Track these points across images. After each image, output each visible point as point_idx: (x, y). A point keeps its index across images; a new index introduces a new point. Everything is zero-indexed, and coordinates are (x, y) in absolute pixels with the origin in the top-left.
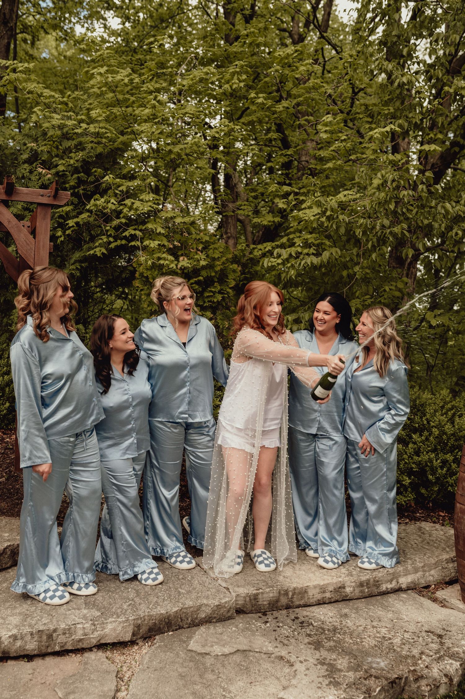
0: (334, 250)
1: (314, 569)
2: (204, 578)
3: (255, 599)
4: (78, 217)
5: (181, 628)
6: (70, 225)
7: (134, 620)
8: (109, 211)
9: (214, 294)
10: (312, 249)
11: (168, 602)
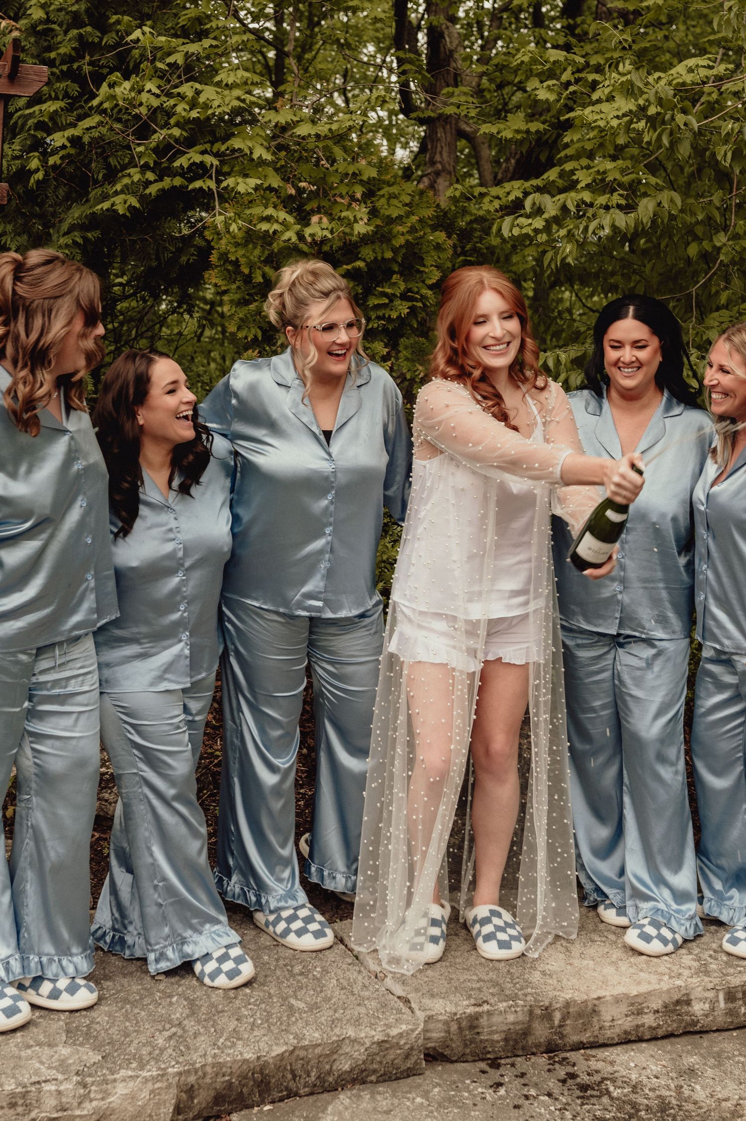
0: (665, 196)
1: (617, 954)
2: (352, 974)
3: (472, 1027)
4: (75, 126)
5: (292, 1094)
6: (58, 144)
7: (180, 1074)
8: (143, 110)
9: (391, 301)
10: (615, 194)
11: (263, 1032)
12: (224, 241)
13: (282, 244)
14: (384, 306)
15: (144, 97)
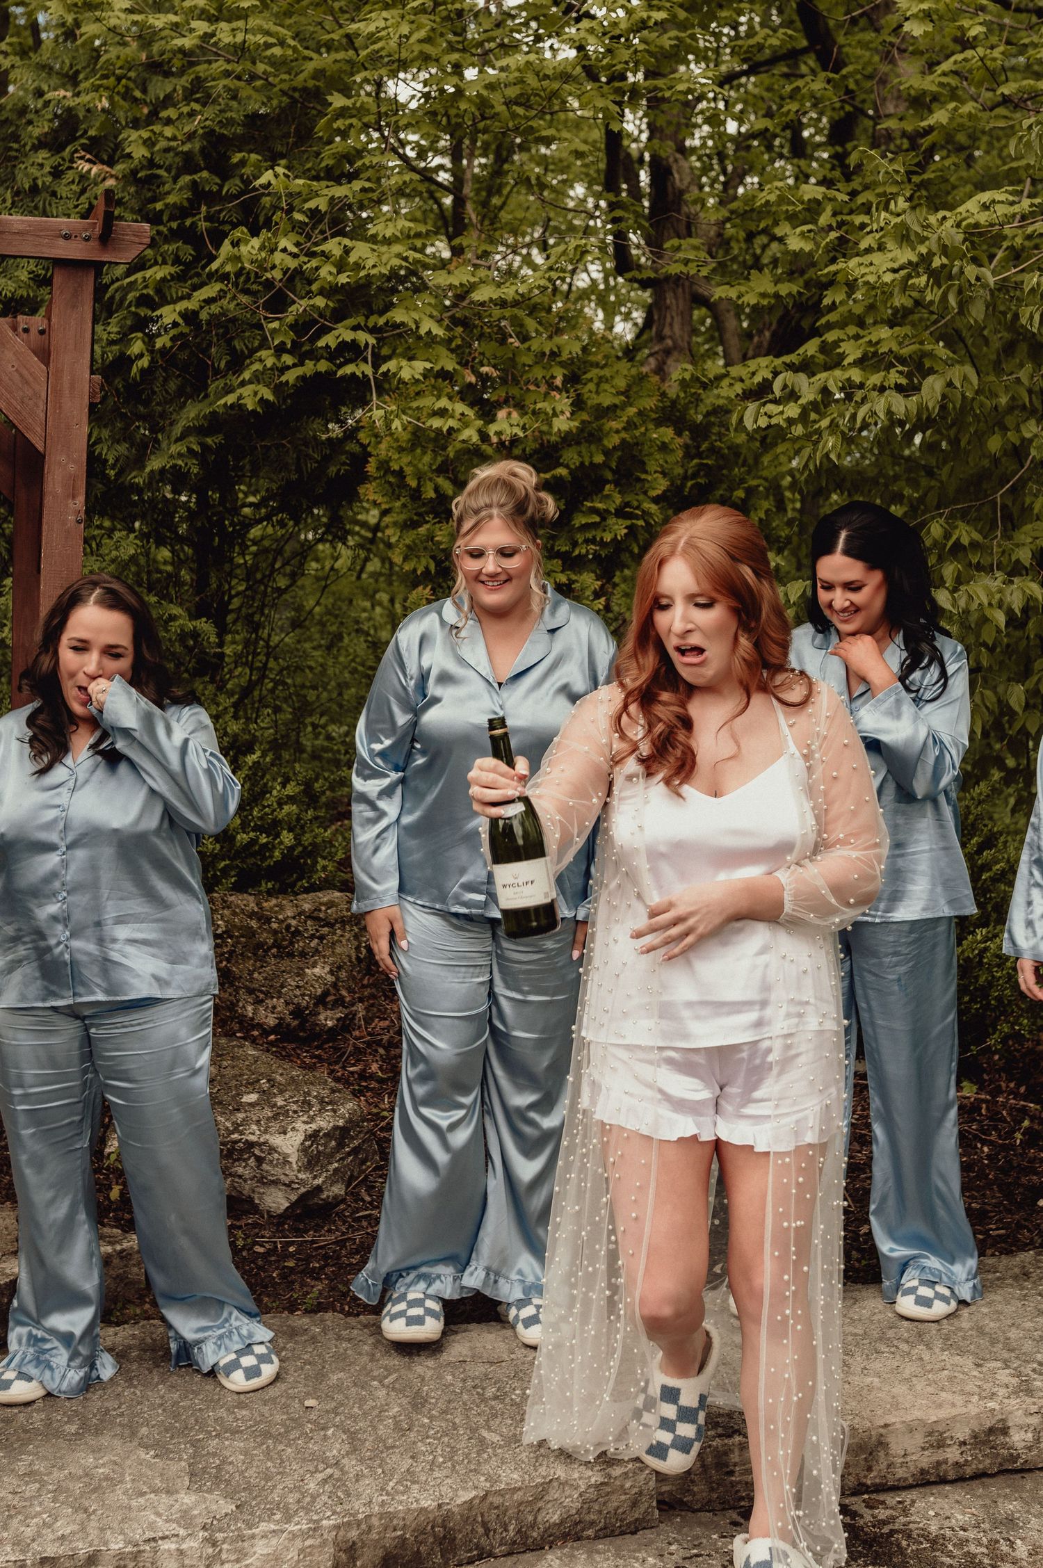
0: (956, 373)
3: (719, 1465)
4: (188, 297)
5: (484, 1554)
6: (167, 321)
7: (337, 1527)
8: (277, 274)
9: (604, 519)
10: (893, 371)
11: (445, 1472)
12: (383, 446)
13: (458, 446)
14: (594, 526)
15: (278, 257)
